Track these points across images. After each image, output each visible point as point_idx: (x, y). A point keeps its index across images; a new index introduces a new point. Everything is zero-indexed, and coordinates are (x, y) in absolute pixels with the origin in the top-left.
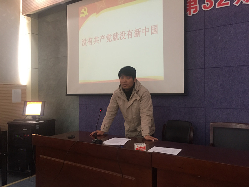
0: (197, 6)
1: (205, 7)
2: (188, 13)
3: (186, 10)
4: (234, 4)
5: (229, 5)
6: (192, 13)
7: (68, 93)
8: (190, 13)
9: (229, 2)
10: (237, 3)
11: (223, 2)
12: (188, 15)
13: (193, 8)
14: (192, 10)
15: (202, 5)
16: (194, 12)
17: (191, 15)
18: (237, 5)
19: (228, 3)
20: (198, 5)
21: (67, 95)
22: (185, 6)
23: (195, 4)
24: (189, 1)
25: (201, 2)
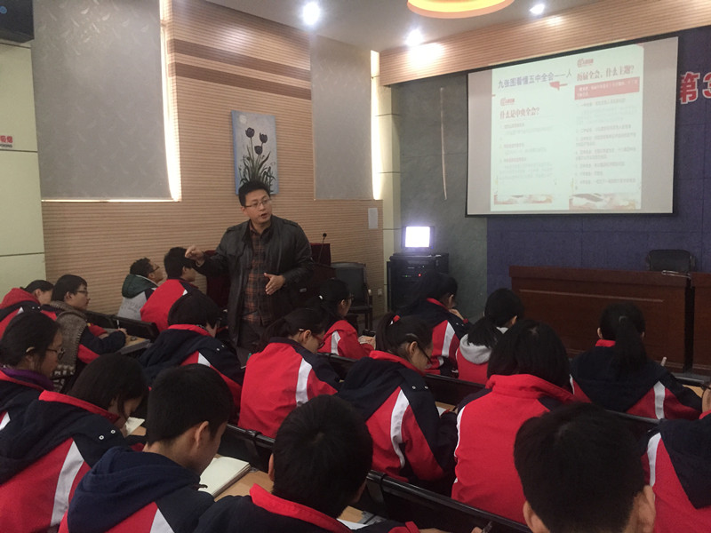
0: (695, 92)
1: (707, 93)
2: (681, 99)
3: (678, 96)
6: (688, 100)
7: (469, 214)
8: (685, 100)
12: (682, 103)
13: (690, 93)
14: (688, 96)
15: (704, 91)
16: (690, 98)
17: (687, 103)
20: (696, 90)
21: (467, 216)
22: (678, 89)
23: (693, 87)
24: (683, 81)
25: (702, 85)
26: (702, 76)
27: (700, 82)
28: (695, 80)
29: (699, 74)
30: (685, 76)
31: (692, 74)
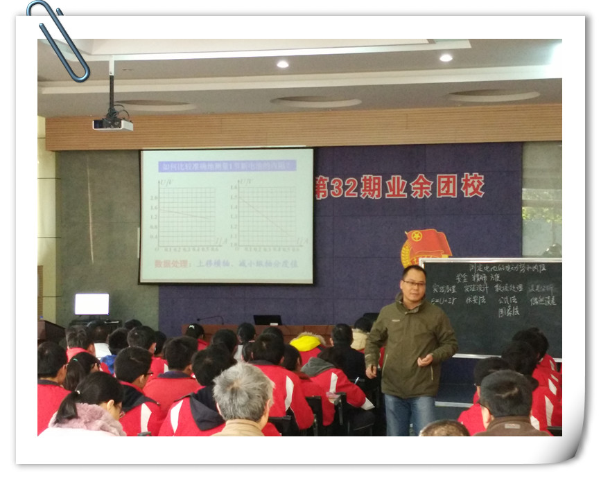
1: (333, 193)
2: (317, 196)
3: (315, 193)
4: (361, 196)
5: (356, 196)
6: (321, 198)
7: (141, 281)
8: (319, 197)
9: (357, 193)
10: (363, 196)
11: (351, 192)
12: (317, 199)
13: (322, 192)
14: (321, 194)
15: (331, 191)
16: (323, 196)
17: (320, 199)
18: (364, 198)
19: (355, 195)
20: (326, 190)
21: (140, 283)
22: (314, 188)
23: (324, 188)
24: (317, 182)
25: (330, 187)
26: (330, 180)
27: (329, 184)
28: (326, 182)
29: (328, 178)
30: (319, 178)
31: (324, 178)
